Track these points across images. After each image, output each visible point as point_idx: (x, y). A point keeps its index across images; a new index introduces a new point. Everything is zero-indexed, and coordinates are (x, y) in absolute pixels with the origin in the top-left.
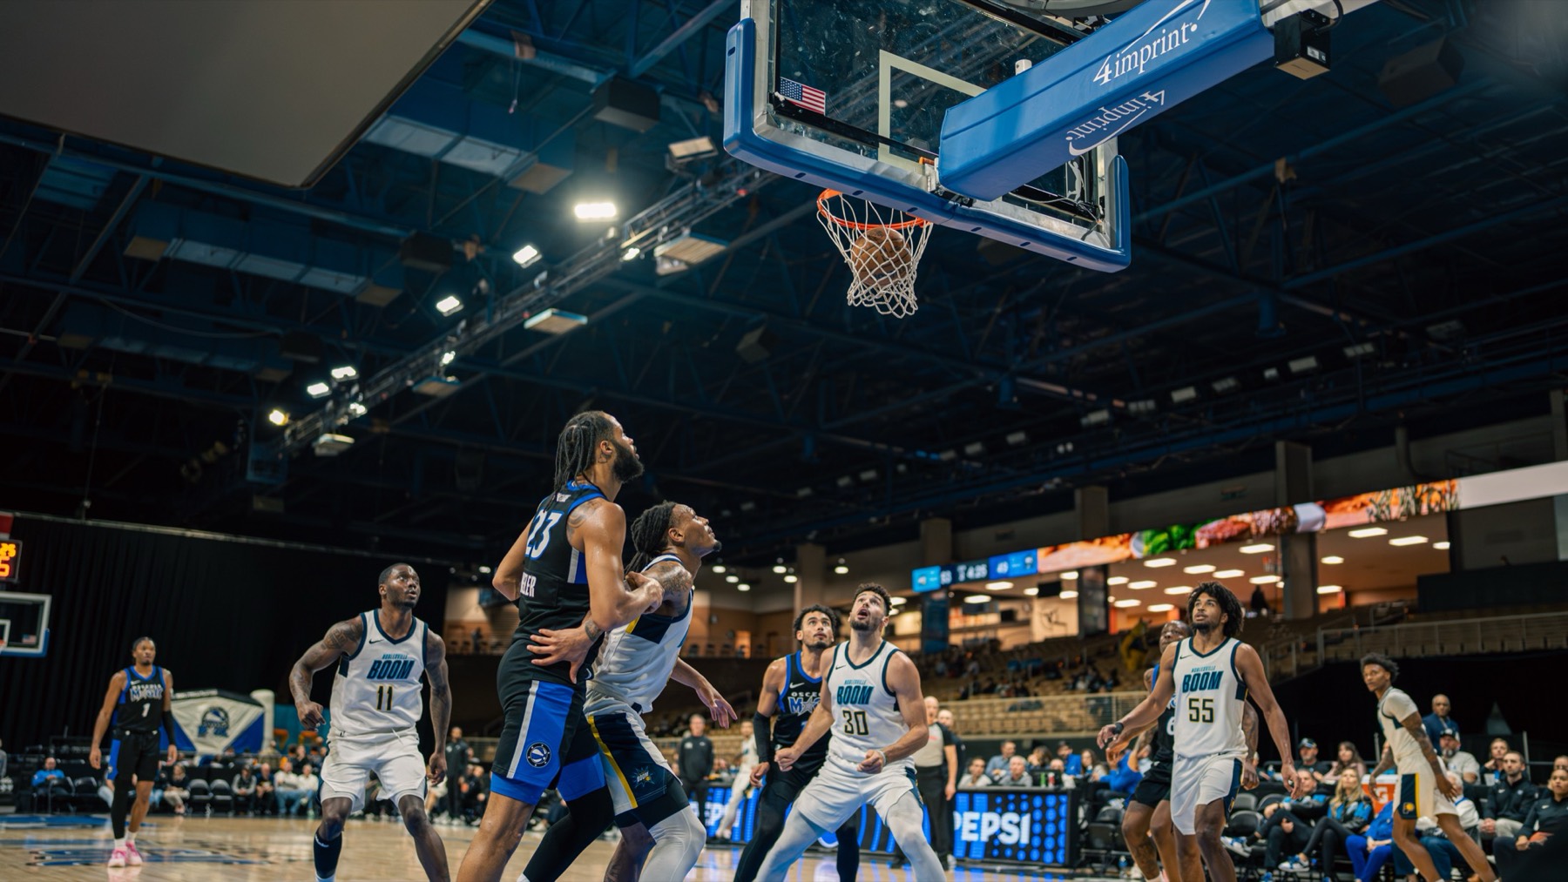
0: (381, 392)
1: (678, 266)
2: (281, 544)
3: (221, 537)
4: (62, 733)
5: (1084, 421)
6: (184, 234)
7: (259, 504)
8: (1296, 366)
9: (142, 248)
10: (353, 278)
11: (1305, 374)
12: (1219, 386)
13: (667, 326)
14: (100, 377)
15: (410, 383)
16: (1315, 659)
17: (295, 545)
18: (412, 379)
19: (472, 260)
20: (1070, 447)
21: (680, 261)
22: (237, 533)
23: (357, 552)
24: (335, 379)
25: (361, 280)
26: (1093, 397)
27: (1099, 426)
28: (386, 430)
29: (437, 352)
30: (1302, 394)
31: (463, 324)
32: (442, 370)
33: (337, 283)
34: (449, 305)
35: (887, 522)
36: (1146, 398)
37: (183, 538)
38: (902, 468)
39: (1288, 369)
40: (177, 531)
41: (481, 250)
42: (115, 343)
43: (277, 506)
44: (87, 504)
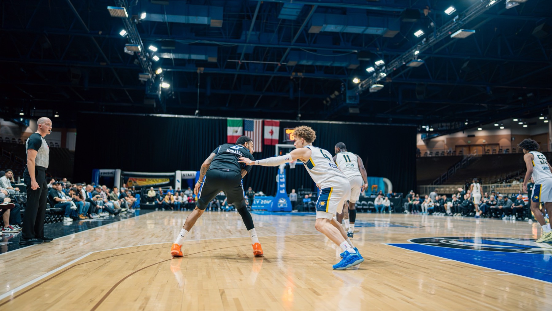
0: (393, 68)
1: (515, 4)
2: (360, 124)
3: (341, 123)
4: (301, 188)
6: (326, 23)
7: (351, 111)
9: (314, 30)
10: (382, 29)
13: (496, 29)
14: (299, 74)
15: (404, 63)
17: (364, 124)
18: (404, 62)
19: (427, 16)
21: (516, 2)
22: (345, 121)
23: (385, 124)
24: (376, 65)
25: (385, 29)
28: (391, 81)
29: (413, 51)
31: (425, 39)
32: (416, 57)
33: (377, 31)
34: (419, 33)
37: (329, 124)
40: (327, 122)
41: (430, 11)
42: (304, 62)
43: (357, 111)
44: (300, 115)
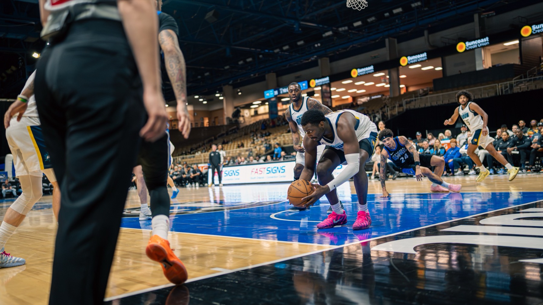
5: (324, 35)
8: (395, 11)
11: (398, 14)
12: (369, 20)
16: (403, 109)
20: (319, 45)
26: (326, 27)
27: (329, 36)
30: (397, 21)
35: (257, 76)
36: (344, 26)
38: (261, 56)
39: (392, 12)
